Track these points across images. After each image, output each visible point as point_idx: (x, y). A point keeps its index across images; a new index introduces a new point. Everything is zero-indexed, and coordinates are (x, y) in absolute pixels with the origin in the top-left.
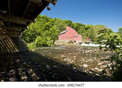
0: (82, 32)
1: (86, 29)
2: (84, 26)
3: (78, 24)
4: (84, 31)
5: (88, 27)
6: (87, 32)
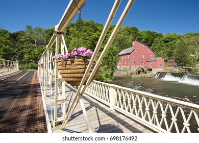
0: (159, 48)
1: (166, 42)
2: (162, 36)
3: (148, 32)
4: (163, 46)
5: (169, 38)
6: (169, 50)
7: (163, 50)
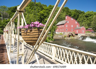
0: (82, 21)
1: (87, 17)
2: (84, 13)
3: (76, 11)
4: (85, 20)
5: (89, 14)
6: (89, 22)
7: (85, 22)
